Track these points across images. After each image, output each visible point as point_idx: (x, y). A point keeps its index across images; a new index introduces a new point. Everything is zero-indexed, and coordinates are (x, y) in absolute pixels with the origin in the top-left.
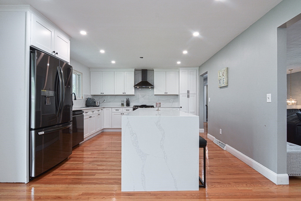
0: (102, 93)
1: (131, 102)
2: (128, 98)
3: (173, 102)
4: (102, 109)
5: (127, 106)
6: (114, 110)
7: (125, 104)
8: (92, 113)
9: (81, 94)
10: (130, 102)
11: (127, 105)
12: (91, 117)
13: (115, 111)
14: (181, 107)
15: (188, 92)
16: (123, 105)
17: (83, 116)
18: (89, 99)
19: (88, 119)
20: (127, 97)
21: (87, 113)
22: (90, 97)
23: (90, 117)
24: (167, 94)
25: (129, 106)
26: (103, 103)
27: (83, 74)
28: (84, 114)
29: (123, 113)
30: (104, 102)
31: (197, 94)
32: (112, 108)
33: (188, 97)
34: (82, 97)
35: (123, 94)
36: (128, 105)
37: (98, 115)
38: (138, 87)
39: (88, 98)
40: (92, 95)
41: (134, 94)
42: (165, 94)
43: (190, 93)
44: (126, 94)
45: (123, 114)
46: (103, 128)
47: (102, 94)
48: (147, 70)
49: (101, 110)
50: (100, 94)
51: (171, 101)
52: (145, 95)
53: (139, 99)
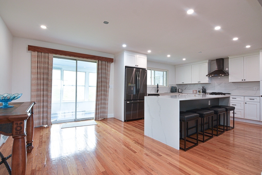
3: (257, 90)
7: (201, 91)
10: (206, 89)
11: (203, 92)
16: (199, 92)
20: (203, 85)
24: (245, 81)
30: (186, 89)
34: (168, 86)
35: (198, 83)
38: (210, 76)
39: (173, 87)
40: (177, 84)
41: (208, 82)
42: (243, 81)
44: (201, 83)
47: (183, 83)
50: (182, 83)
51: (254, 88)
52: (221, 83)
53: (215, 86)
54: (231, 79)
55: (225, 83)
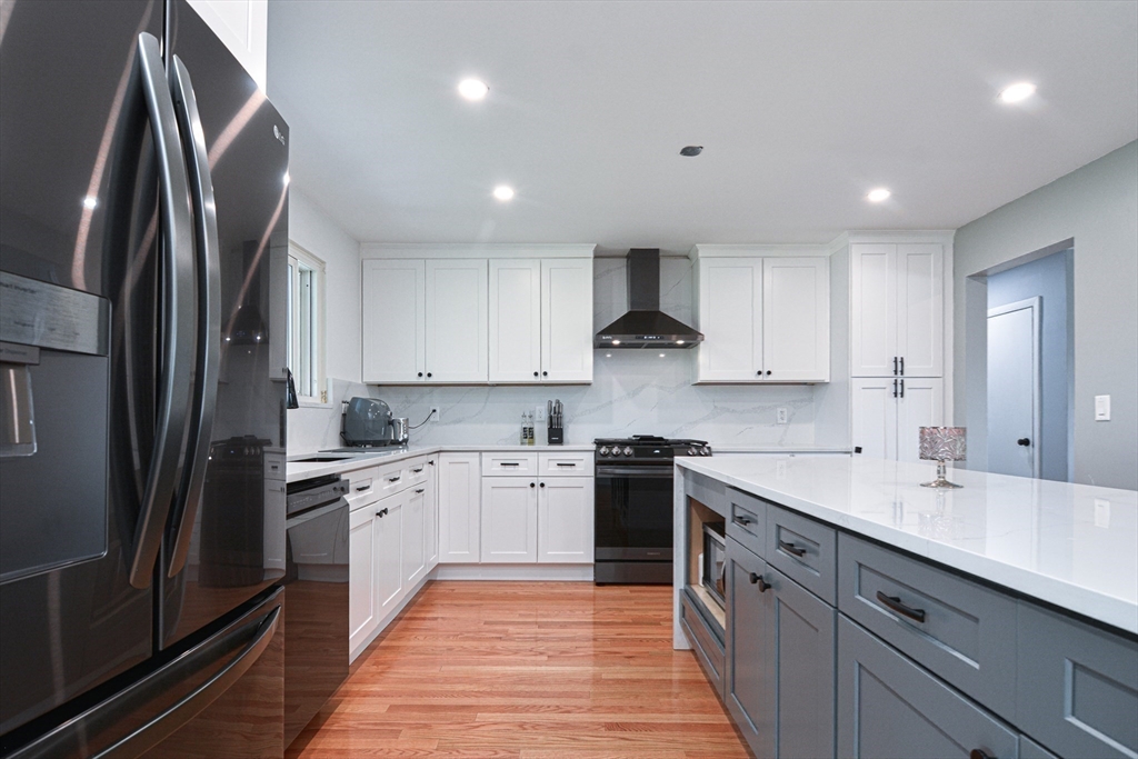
0: (425, 375)
1: (570, 422)
2: (558, 402)
3: (790, 420)
4: (431, 458)
5: (551, 442)
6: (491, 464)
7: (541, 430)
8: (388, 486)
9: (315, 377)
10: (565, 420)
11: (550, 437)
12: (385, 511)
13: (498, 469)
14: (858, 450)
15: (899, 365)
16: (528, 434)
17: (348, 512)
18: (358, 405)
19: (368, 527)
20: (554, 396)
21: (367, 493)
22: (364, 394)
23: (379, 514)
24: (771, 379)
25: (560, 442)
26: (428, 425)
27: (327, 266)
28: (350, 498)
29: (541, 480)
30: (432, 419)
31: (943, 377)
32: (481, 452)
33: (899, 391)
34: (324, 395)
35: (533, 379)
36: (556, 435)
37: (414, 495)
38: (616, 342)
39: (355, 399)
40: (370, 385)
41: (588, 377)
42: (760, 379)
43: (905, 375)
44: (550, 379)
45: (542, 485)
46: (434, 560)
47: (423, 380)
48: (657, 250)
49: (426, 467)
50: (415, 379)
51: (779, 416)
52: (643, 387)
53: (611, 402)
54: (711, 363)
55: (661, 388)
